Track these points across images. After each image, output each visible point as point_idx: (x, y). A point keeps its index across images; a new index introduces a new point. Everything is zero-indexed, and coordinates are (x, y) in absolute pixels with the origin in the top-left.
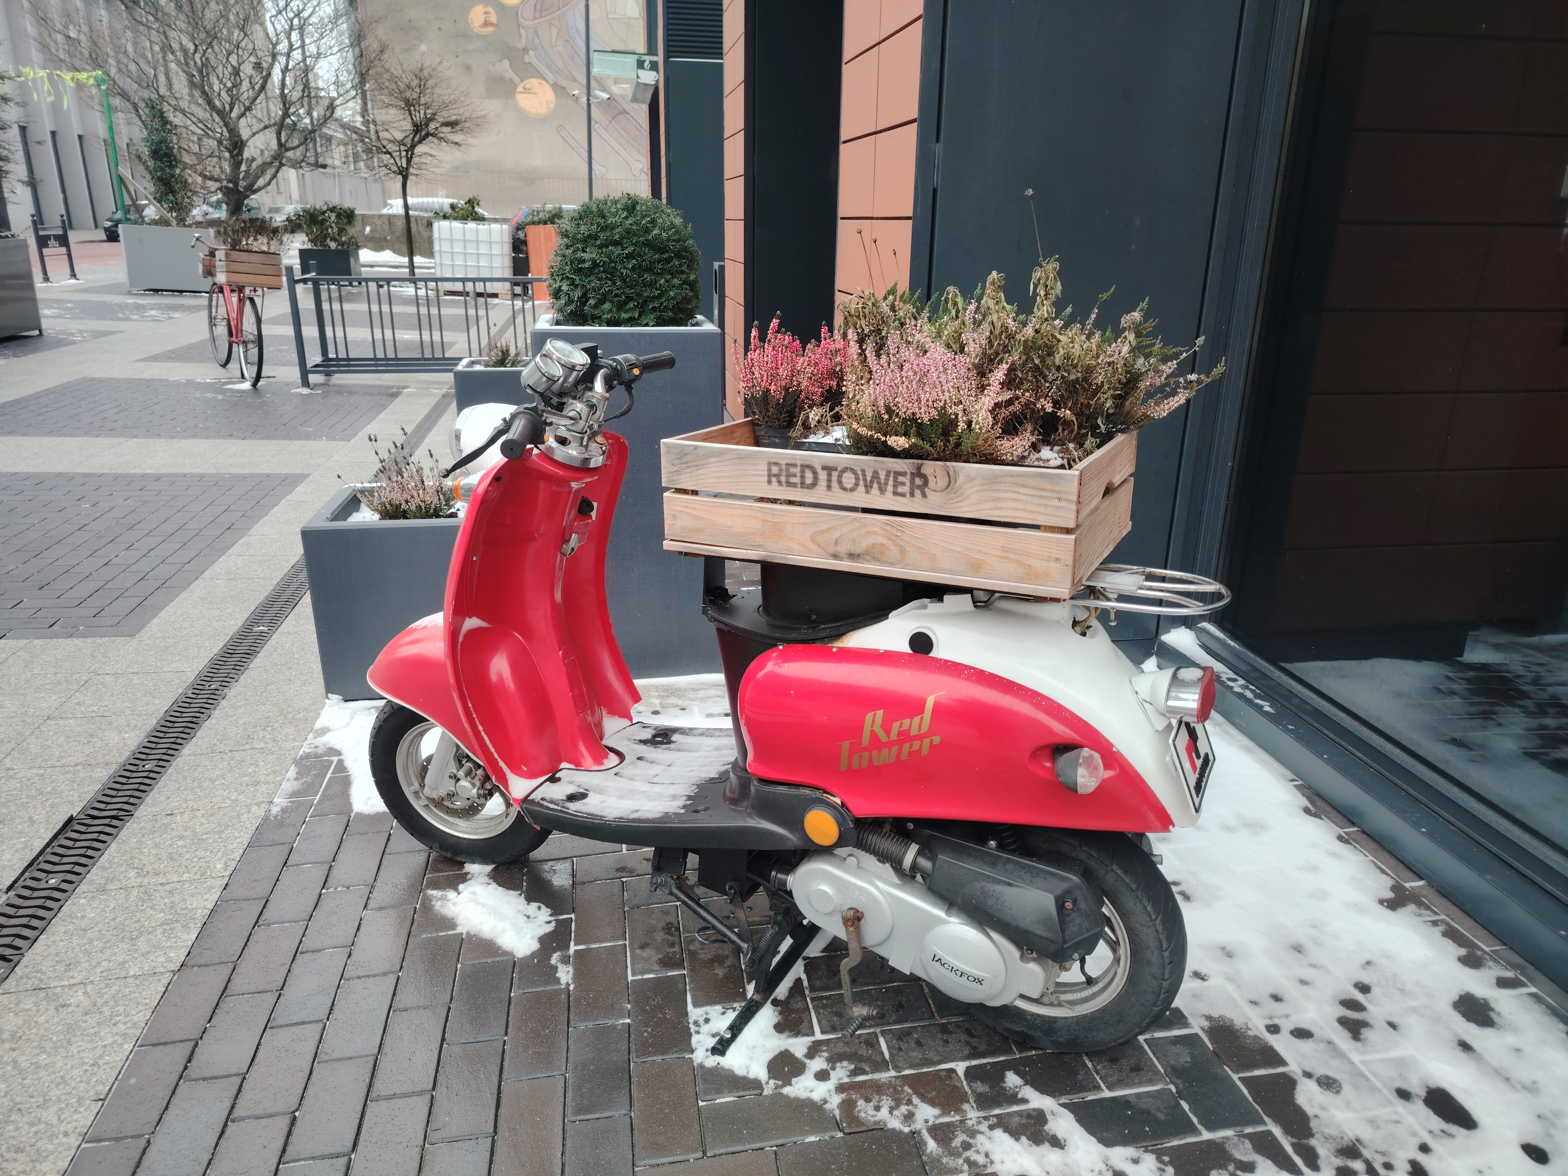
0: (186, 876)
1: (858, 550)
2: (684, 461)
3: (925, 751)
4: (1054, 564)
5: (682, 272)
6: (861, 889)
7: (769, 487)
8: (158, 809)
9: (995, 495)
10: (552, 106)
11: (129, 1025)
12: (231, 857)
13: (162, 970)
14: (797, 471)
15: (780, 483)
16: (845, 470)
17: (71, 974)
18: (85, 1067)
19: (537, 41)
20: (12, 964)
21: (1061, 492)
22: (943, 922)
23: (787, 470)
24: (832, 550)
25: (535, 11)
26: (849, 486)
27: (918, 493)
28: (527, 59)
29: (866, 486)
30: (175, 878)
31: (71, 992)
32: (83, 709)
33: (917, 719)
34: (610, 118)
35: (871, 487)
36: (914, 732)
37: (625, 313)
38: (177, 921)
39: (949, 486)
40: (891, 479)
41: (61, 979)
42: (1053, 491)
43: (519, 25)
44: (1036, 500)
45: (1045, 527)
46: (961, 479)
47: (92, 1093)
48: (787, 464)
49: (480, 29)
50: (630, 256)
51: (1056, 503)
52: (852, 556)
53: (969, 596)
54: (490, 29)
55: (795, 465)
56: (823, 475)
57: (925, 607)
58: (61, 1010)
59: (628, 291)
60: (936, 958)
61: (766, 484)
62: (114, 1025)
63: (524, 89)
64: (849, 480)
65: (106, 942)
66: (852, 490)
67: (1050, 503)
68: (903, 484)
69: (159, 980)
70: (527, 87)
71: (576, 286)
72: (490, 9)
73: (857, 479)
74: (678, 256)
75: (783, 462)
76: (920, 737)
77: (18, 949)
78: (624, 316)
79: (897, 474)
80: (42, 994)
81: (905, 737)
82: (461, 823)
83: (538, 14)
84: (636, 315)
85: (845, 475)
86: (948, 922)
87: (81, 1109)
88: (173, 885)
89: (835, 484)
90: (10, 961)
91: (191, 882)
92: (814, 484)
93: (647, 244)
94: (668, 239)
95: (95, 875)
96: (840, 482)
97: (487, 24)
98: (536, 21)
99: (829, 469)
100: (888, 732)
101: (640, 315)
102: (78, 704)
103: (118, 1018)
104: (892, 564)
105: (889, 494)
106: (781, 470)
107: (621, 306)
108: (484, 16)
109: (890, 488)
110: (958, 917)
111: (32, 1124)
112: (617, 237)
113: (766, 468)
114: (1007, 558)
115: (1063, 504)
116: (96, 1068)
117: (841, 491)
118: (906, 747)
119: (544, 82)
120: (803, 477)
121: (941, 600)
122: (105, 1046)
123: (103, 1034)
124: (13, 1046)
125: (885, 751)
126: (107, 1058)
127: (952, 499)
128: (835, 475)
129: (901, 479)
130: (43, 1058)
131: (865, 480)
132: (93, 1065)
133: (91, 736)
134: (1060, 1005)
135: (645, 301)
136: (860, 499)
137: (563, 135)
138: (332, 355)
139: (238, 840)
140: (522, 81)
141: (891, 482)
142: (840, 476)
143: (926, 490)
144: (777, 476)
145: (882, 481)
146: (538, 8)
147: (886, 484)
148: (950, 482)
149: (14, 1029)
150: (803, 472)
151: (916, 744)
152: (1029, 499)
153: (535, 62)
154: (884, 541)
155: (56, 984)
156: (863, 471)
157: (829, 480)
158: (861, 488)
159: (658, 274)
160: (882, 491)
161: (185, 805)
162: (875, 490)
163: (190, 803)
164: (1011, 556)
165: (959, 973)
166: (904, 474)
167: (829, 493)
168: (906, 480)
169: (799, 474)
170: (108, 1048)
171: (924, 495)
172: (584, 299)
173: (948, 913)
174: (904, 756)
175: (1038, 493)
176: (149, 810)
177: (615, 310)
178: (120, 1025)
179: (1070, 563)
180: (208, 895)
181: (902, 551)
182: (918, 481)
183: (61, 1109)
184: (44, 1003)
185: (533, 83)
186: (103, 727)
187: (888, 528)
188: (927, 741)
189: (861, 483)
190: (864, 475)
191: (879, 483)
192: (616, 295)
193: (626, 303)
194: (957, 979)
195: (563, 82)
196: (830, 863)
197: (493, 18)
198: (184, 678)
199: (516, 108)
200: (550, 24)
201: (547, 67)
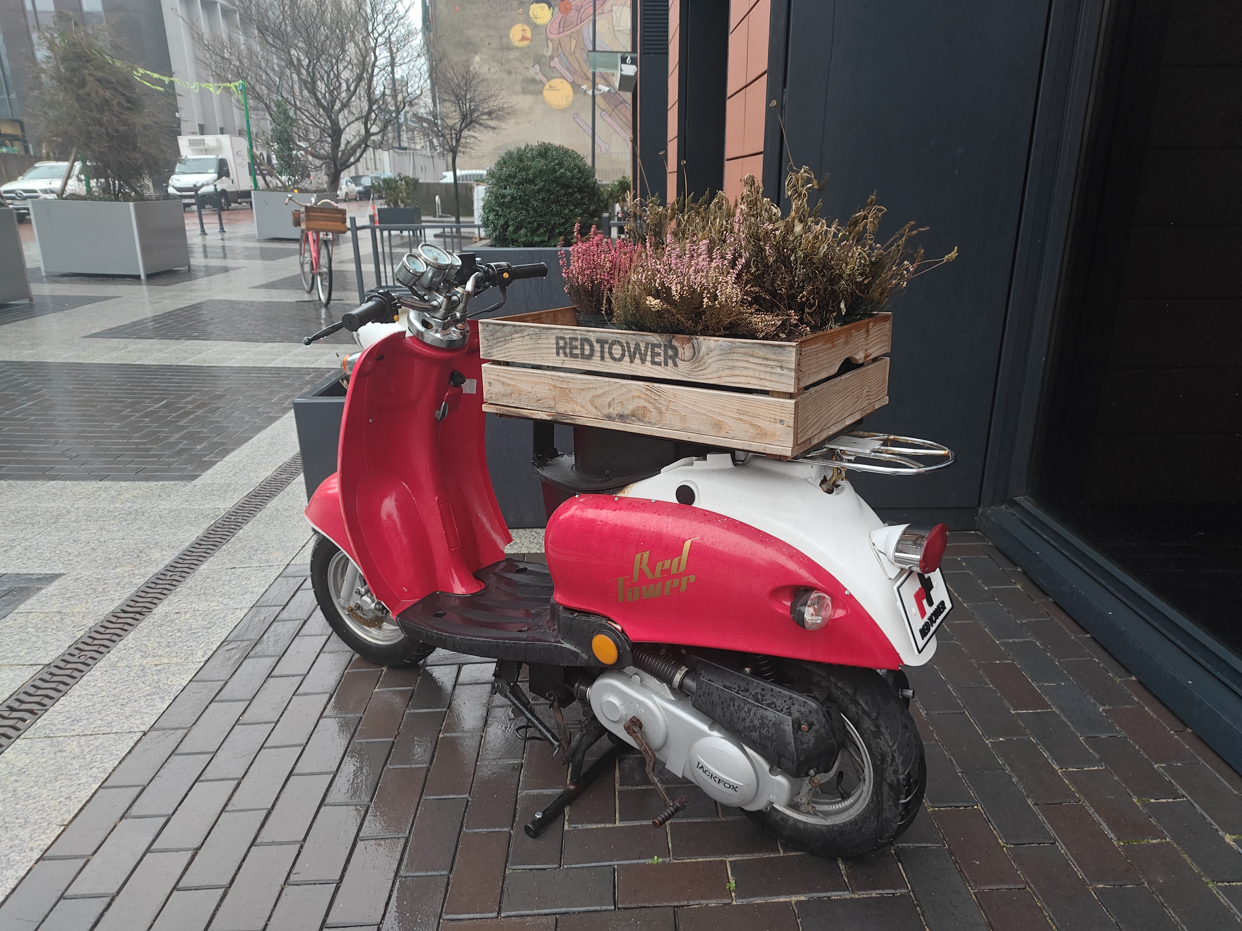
0: (174, 660)
1: (626, 412)
2: (495, 337)
3: (683, 588)
4: (779, 425)
5: (584, 204)
6: (641, 703)
7: (558, 358)
8: (170, 608)
9: (730, 364)
10: (570, 99)
11: (101, 770)
12: (211, 647)
13: (136, 730)
14: (578, 343)
15: (565, 354)
16: (614, 342)
17: (73, 727)
18: (61, 799)
19: (560, 50)
20: (37, 717)
21: (783, 361)
22: (704, 735)
23: (571, 344)
24: (606, 412)
25: (559, 27)
26: (617, 356)
27: (670, 362)
28: (552, 64)
29: (630, 356)
30: (166, 661)
31: (69, 741)
32: (140, 532)
33: (676, 560)
34: (613, 107)
35: (635, 357)
36: (674, 571)
37: (538, 236)
38: (158, 694)
39: (694, 356)
40: (650, 350)
41: (65, 731)
42: (776, 360)
43: (547, 38)
44: (763, 369)
45: (773, 392)
46: (703, 349)
47: (59, 819)
48: (570, 338)
49: (519, 43)
50: (540, 190)
51: (779, 370)
52: (622, 417)
53: (729, 455)
54: (526, 43)
55: (576, 339)
56: (597, 347)
57: (692, 464)
58: (58, 754)
59: (539, 219)
60: (700, 766)
61: (555, 355)
62: (91, 768)
63: (550, 87)
64: (617, 351)
65: (104, 706)
66: (620, 360)
67: (774, 371)
68: (659, 354)
69: (132, 738)
70: (552, 85)
71: (500, 216)
72: (526, 27)
73: (623, 350)
74: (581, 190)
75: (567, 337)
76: (679, 576)
77: (44, 705)
78: (536, 239)
79: (654, 346)
80: (49, 741)
81: (666, 573)
82: (374, 631)
83: (561, 29)
84: (546, 239)
85: (614, 347)
86: (710, 736)
87: (48, 831)
88: (163, 666)
89: (607, 355)
90: (36, 714)
91: (176, 664)
92: (591, 356)
93: (556, 181)
94: (573, 177)
95: (112, 656)
96: (610, 353)
97: (524, 38)
98: (560, 35)
99: (601, 342)
100: (653, 570)
101: (549, 239)
102: (139, 529)
103: (95, 764)
104: (653, 425)
105: (648, 364)
106: (566, 343)
107: (534, 232)
108: (521, 33)
109: (649, 358)
110: (719, 731)
111: (11, 839)
112: (531, 176)
113: (554, 341)
114: (741, 420)
115: (785, 372)
116: (68, 801)
117: (612, 361)
118: (668, 583)
119: (565, 81)
120: (582, 349)
121: (705, 459)
122: (80, 784)
123: (81, 775)
124: (17, 778)
125: (652, 586)
126: (78, 793)
127: (696, 367)
128: (607, 346)
129: (657, 350)
130: (34, 791)
131: (629, 351)
132: (67, 798)
133: (141, 552)
134: (815, 814)
135: (553, 228)
136: (624, 367)
137: (577, 121)
138: (384, 284)
139: (219, 635)
140: (548, 81)
141: (649, 353)
142: (610, 349)
143: (677, 360)
144: (564, 348)
145: (643, 352)
146: (562, 25)
147: (646, 355)
148: (694, 353)
149: (22, 766)
150: (582, 345)
151: (676, 582)
152: (757, 367)
153: (558, 66)
154: (646, 404)
155: (61, 734)
156: (628, 343)
157: (602, 352)
158: (627, 359)
159: (562, 205)
160: (643, 361)
161: (190, 607)
162: (637, 361)
163: (194, 605)
164: (745, 418)
165: (717, 780)
166: (659, 346)
167: (602, 363)
168: (661, 351)
169: (579, 347)
170: (81, 786)
171: (675, 365)
172: (506, 225)
173: (711, 728)
174: (667, 592)
175: (765, 362)
176: (164, 608)
177: (529, 234)
178: (94, 769)
179: (792, 424)
180: (185, 676)
181: (660, 412)
182: (670, 352)
183: (34, 830)
184: (49, 748)
185: (557, 82)
186: (151, 546)
187: (648, 393)
188: (684, 579)
189: (627, 353)
190: (629, 347)
191: (640, 354)
192: (529, 223)
193: (537, 229)
194: (716, 784)
195: (579, 81)
196: (618, 679)
197: (529, 34)
198: (217, 513)
199: (543, 101)
200: (570, 36)
201: (567, 69)
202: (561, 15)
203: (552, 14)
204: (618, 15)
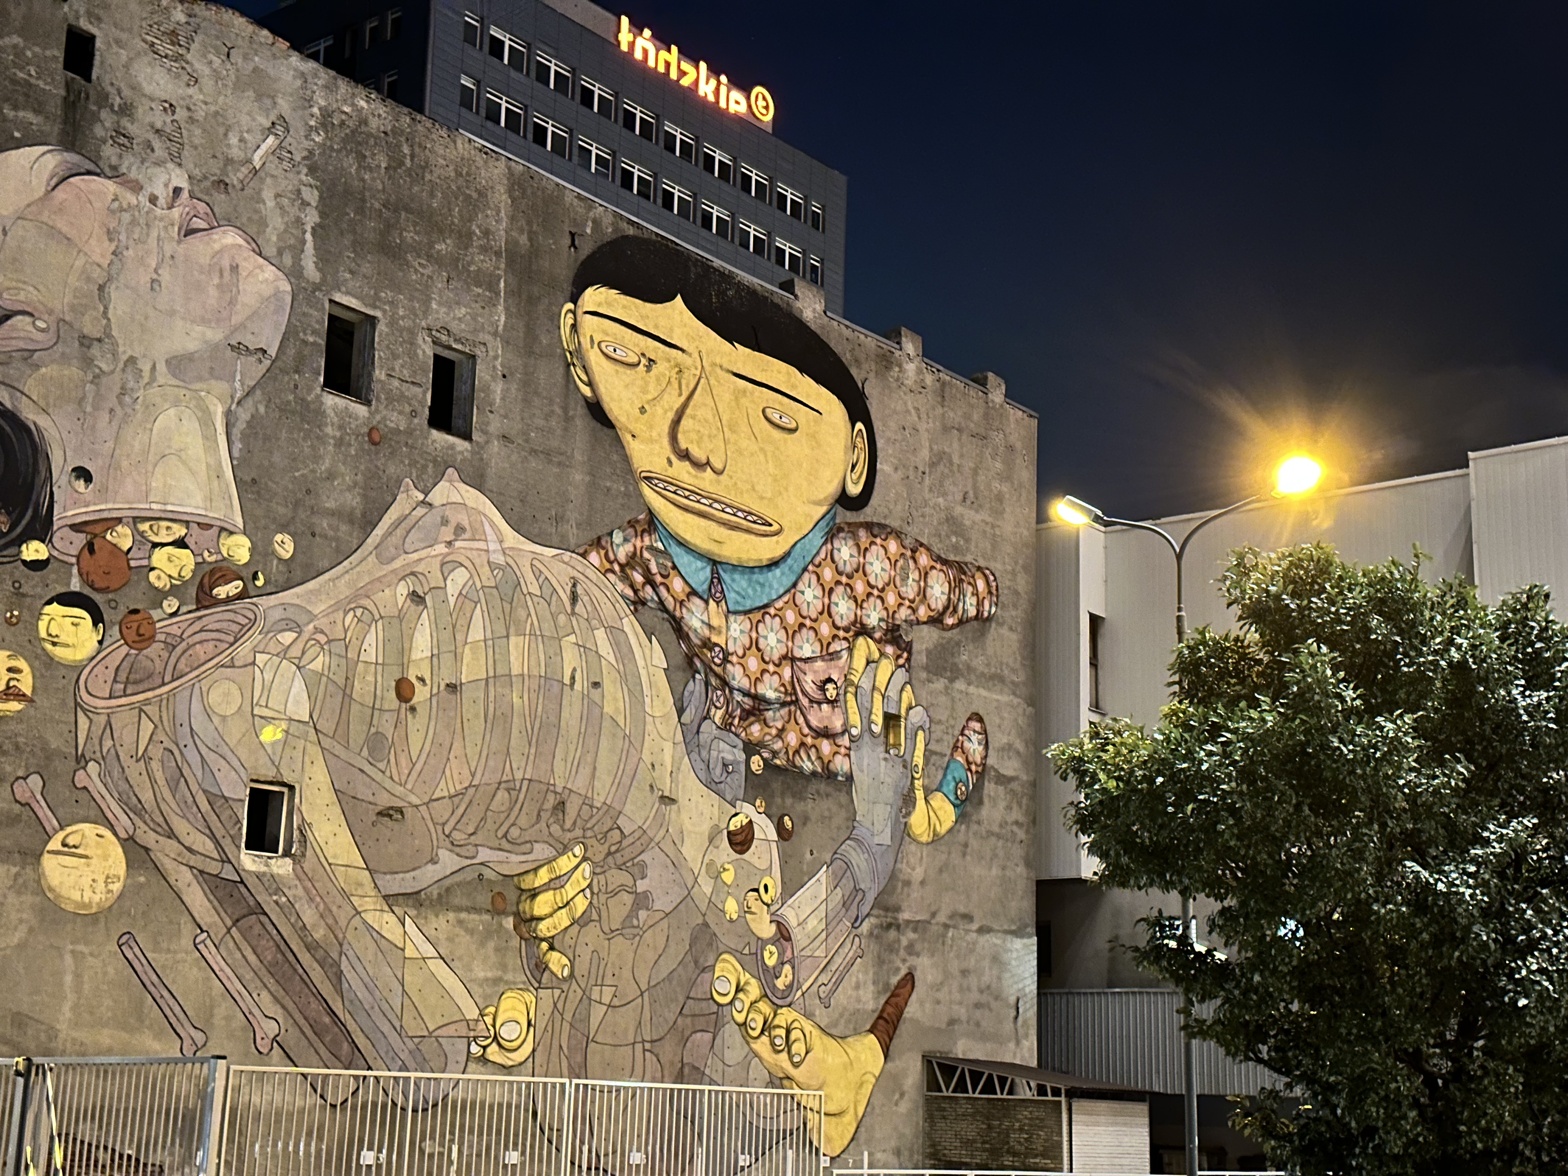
10: (117, 887)
19: (107, 743)
28: (81, 779)
43: (77, 704)
63: (64, 845)
70: (71, 841)
119: (108, 834)
137: (130, 956)
140: (62, 827)
153: (97, 786)
185: (84, 832)
199: (39, 887)
200: (141, 710)
201: (120, 801)
202: (125, 649)
203: (100, 642)
204: (268, 676)
